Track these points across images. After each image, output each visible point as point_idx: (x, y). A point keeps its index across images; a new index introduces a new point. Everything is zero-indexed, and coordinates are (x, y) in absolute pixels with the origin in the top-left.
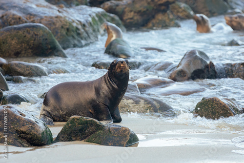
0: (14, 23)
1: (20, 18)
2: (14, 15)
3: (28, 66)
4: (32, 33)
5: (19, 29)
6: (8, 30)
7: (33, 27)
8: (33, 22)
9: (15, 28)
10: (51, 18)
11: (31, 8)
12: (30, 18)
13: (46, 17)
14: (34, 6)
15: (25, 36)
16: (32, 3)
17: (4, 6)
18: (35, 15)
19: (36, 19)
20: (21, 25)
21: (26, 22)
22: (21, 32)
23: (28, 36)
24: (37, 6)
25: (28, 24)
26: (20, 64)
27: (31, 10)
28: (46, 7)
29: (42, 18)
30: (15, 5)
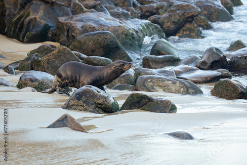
0: (91, 31)
1: (94, 28)
2: (90, 25)
3: (100, 60)
4: (102, 37)
5: (94, 34)
6: (87, 36)
7: (104, 33)
8: (103, 30)
9: (91, 34)
10: (115, 27)
11: (102, 20)
12: (101, 28)
13: (111, 26)
14: (103, 19)
15: (98, 40)
16: (102, 17)
17: (84, 20)
18: (104, 25)
19: (105, 28)
20: (95, 32)
21: (98, 30)
22: (95, 37)
23: (100, 39)
24: (106, 19)
25: (100, 31)
26: (95, 58)
27: (101, 22)
28: (112, 19)
29: (109, 28)
30: (91, 19)
